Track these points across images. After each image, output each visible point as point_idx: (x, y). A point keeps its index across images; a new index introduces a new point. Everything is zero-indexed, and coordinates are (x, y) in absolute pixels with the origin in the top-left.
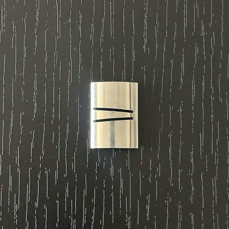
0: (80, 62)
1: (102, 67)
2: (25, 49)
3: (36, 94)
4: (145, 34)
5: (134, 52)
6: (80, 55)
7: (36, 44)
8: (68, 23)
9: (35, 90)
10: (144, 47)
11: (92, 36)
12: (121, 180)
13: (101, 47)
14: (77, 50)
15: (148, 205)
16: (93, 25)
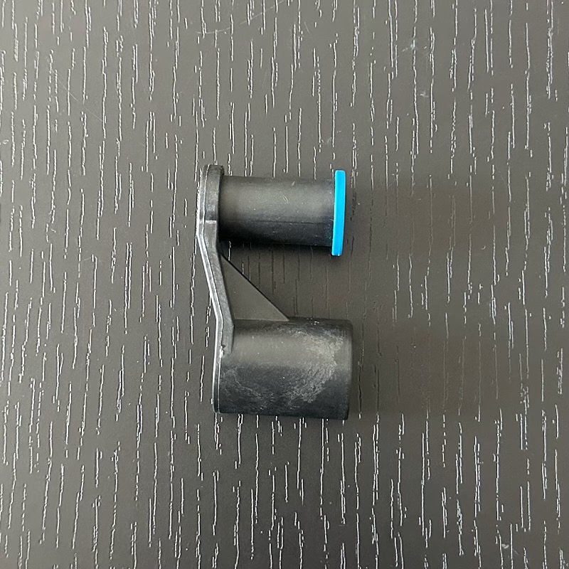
0: (433, 118)
1: (471, 125)
2: (335, 96)
3: (356, 174)
4: (549, 65)
5: (529, 98)
6: (433, 104)
7: (354, 87)
8: (410, 49)
9: (353, 168)
10: (548, 89)
11: (453, 71)
12: (511, 324)
13: (469, 90)
14: (427, 96)
15: (560, 368)
16: (454, 52)
